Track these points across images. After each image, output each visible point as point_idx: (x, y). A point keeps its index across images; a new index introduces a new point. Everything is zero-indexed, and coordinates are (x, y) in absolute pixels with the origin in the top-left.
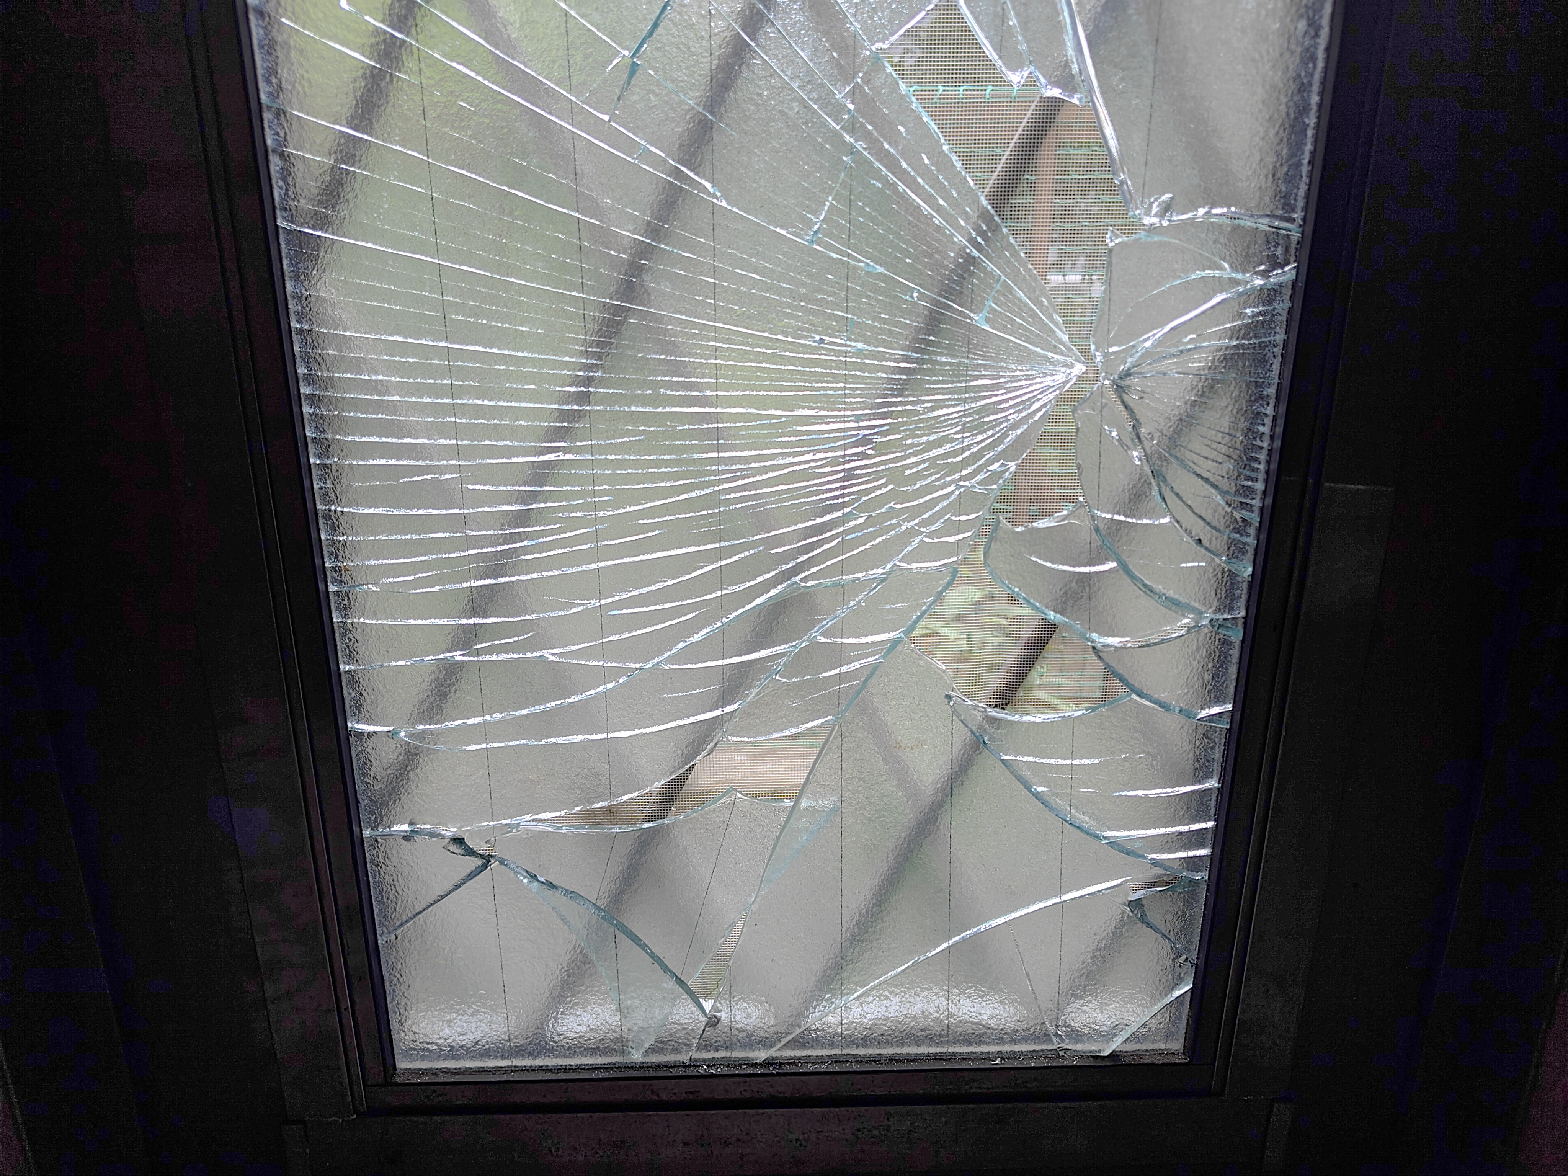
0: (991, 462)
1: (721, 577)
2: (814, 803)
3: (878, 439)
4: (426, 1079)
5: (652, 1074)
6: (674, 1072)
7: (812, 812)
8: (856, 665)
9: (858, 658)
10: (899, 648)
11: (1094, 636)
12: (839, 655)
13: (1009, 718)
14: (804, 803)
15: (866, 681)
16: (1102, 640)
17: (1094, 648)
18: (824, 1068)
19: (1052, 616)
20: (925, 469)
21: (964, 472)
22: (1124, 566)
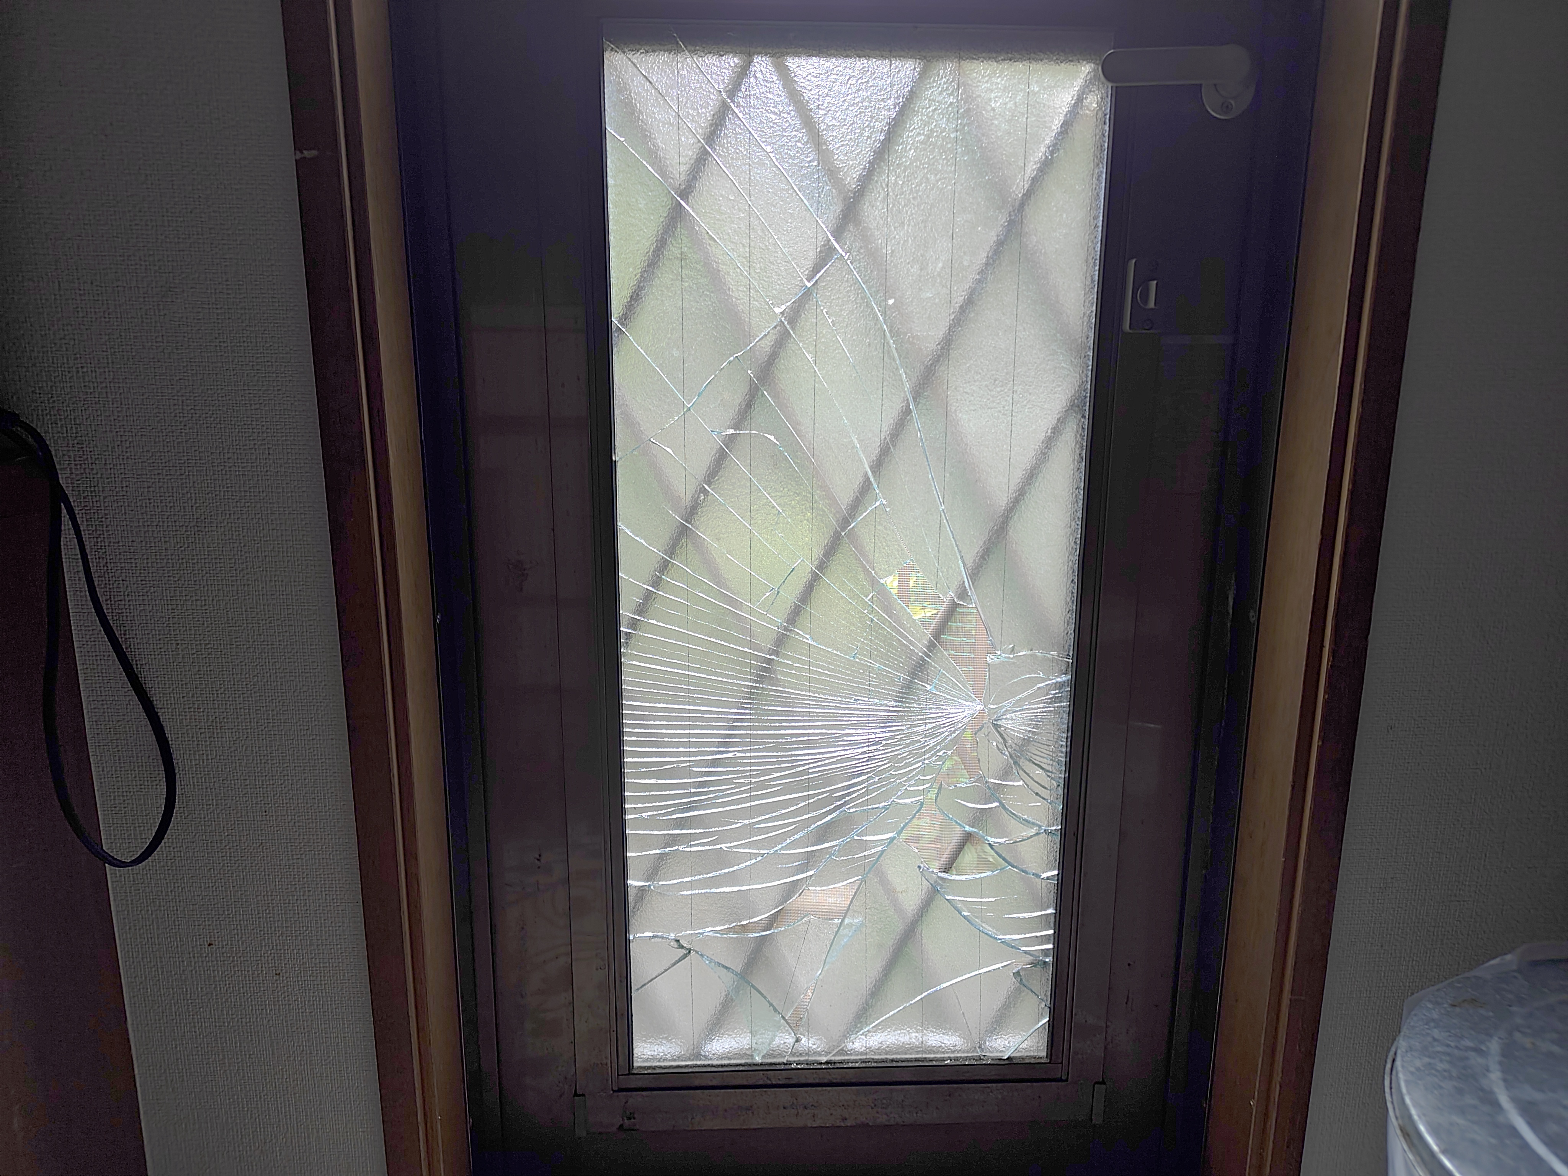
0: (939, 751)
1: (808, 809)
2: (852, 921)
3: (885, 742)
4: (650, 1071)
5: (767, 1068)
6: (778, 1067)
7: (850, 925)
8: (873, 851)
9: (874, 847)
10: (895, 841)
11: (989, 838)
12: (865, 846)
13: (949, 878)
14: (846, 921)
15: (878, 858)
16: (992, 840)
17: (990, 844)
18: (857, 1065)
19: (968, 828)
20: (908, 755)
21: (926, 757)
22: (1002, 806)
